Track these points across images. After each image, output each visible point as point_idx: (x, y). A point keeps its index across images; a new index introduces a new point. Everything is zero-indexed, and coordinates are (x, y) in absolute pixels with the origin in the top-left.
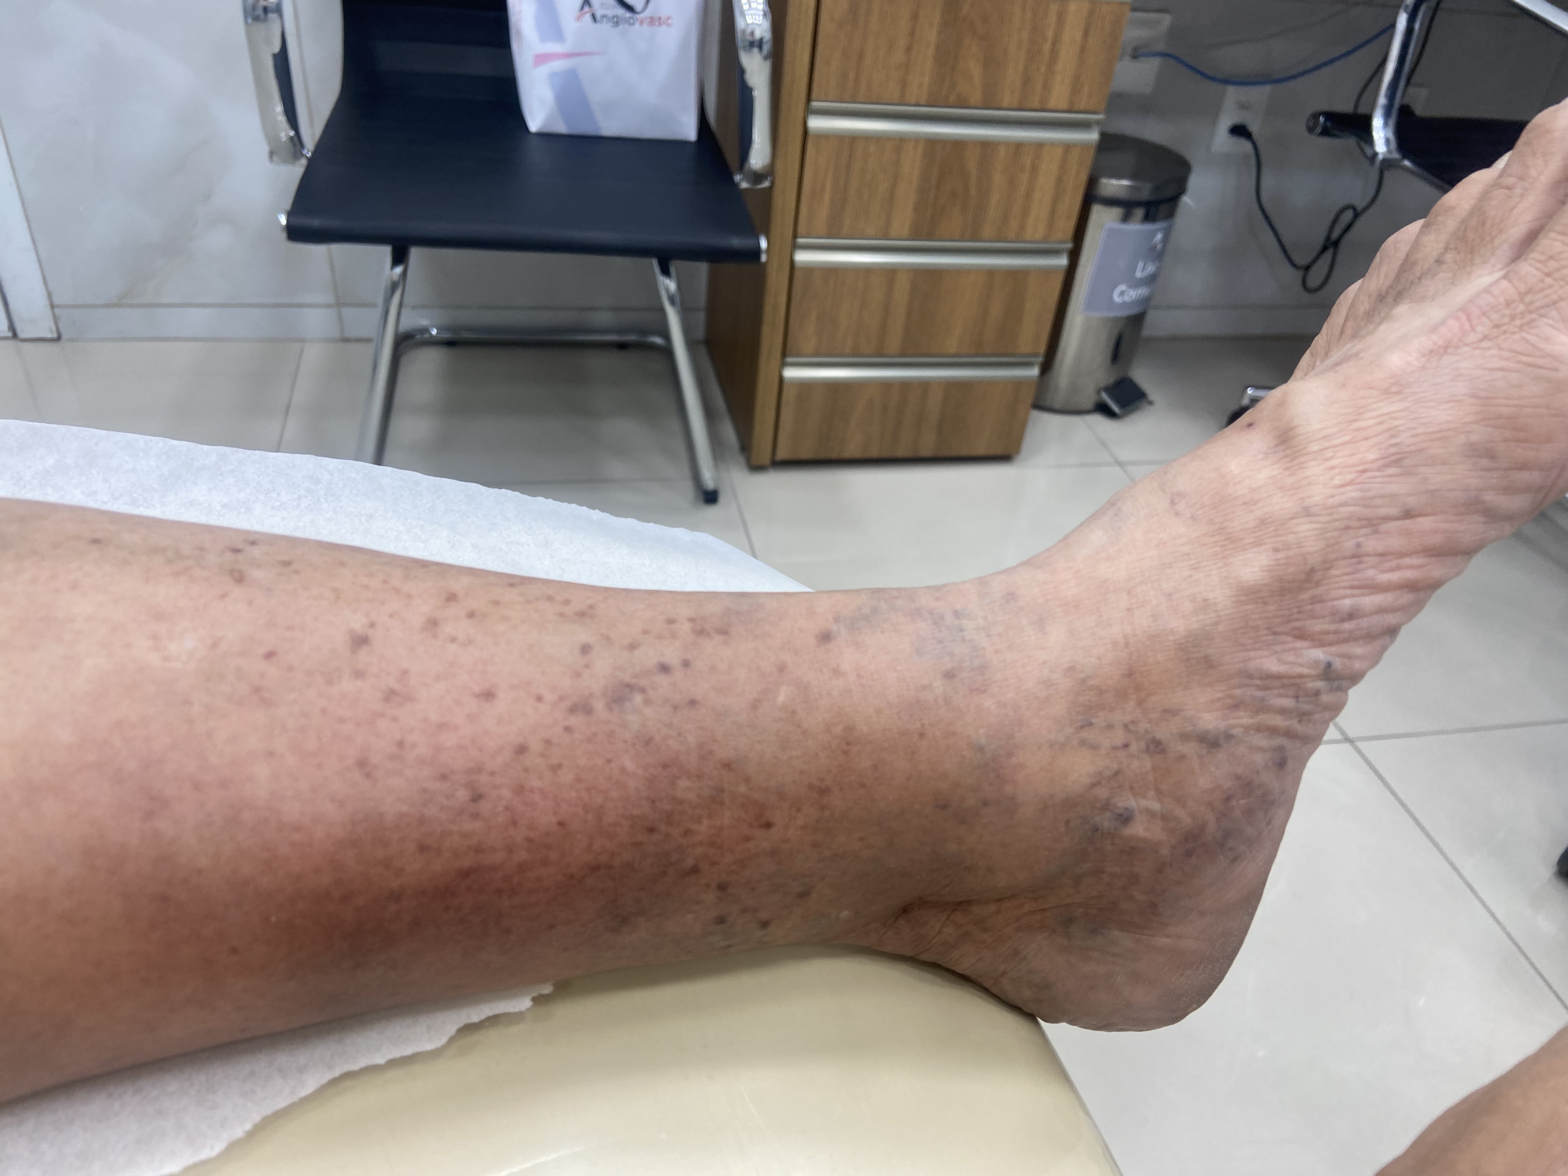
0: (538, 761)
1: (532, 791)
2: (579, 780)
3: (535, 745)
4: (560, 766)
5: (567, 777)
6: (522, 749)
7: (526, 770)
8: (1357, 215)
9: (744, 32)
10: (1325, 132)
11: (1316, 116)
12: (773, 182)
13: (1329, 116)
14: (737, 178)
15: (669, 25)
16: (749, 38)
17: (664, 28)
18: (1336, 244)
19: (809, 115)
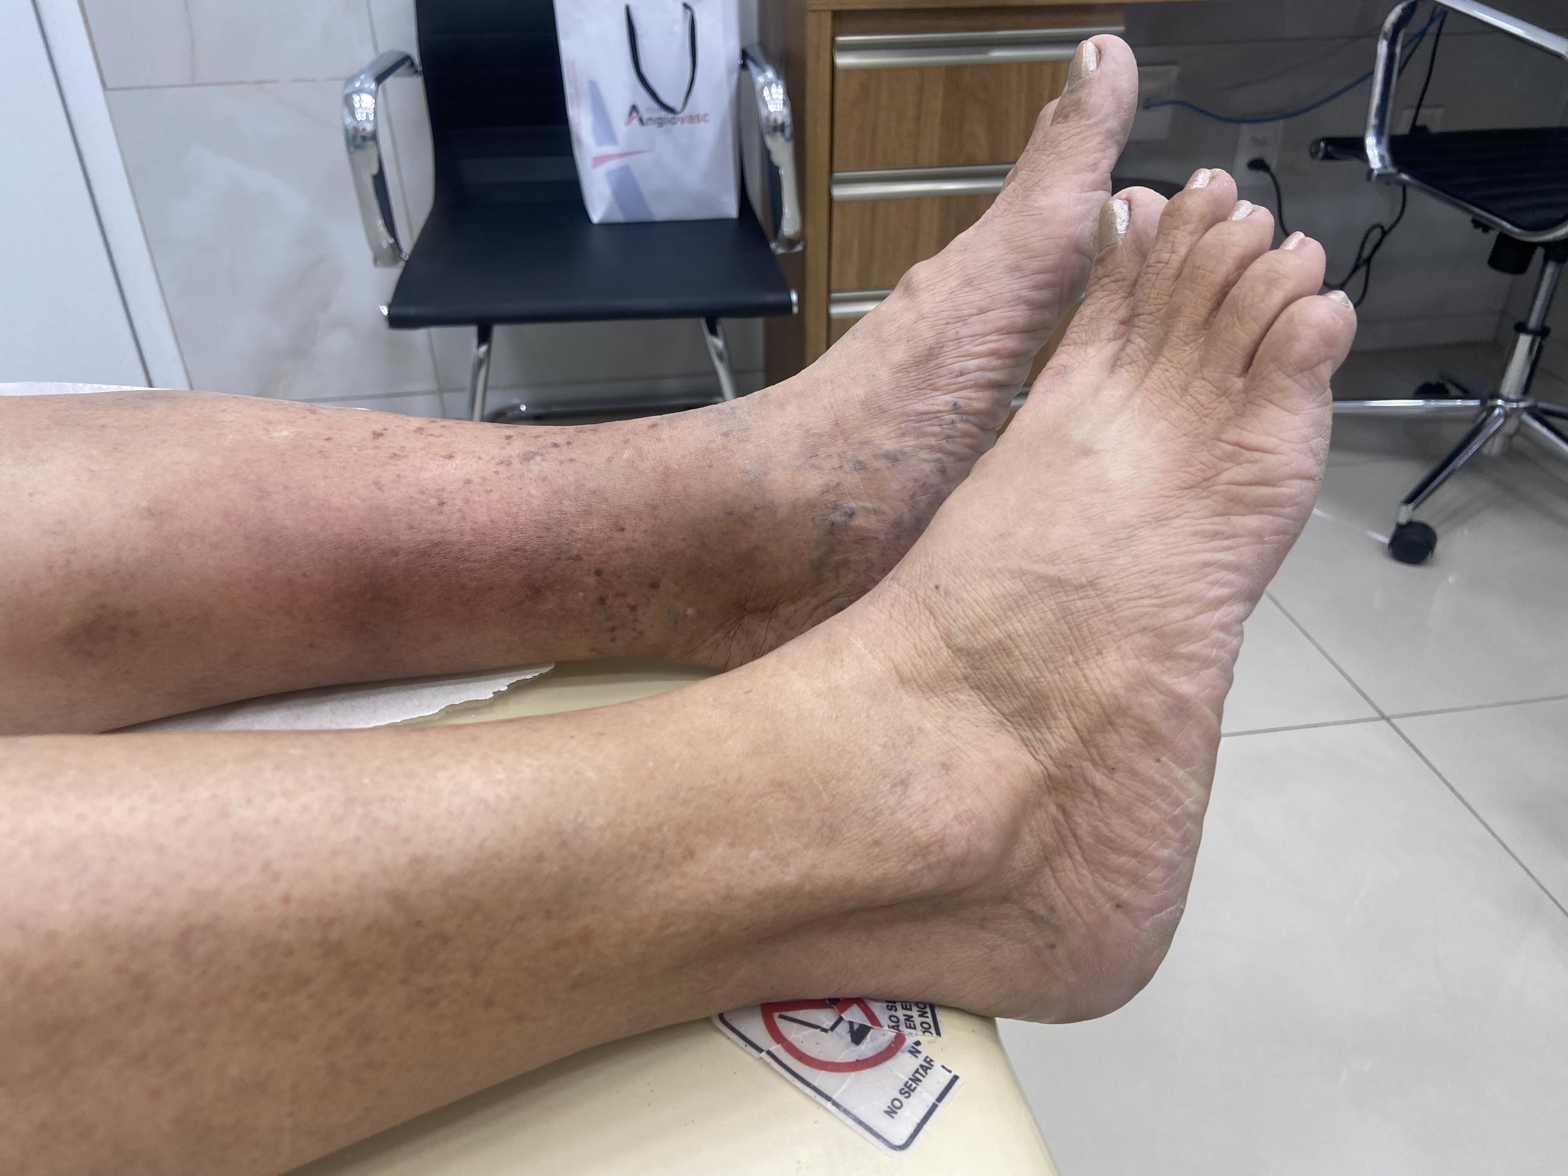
0: (479, 487)
1: (474, 502)
2: (502, 498)
3: (476, 479)
4: (491, 491)
5: (495, 496)
6: (468, 482)
7: (471, 492)
8: (1385, 233)
9: (768, 119)
10: (1327, 156)
11: (1317, 143)
12: (805, 247)
13: (1329, 141)
14: (773, 245)
15: (706, 121)
16: (772, 123)
17: (702, 124)
18: (1368, 261)
19: (833, 185)
